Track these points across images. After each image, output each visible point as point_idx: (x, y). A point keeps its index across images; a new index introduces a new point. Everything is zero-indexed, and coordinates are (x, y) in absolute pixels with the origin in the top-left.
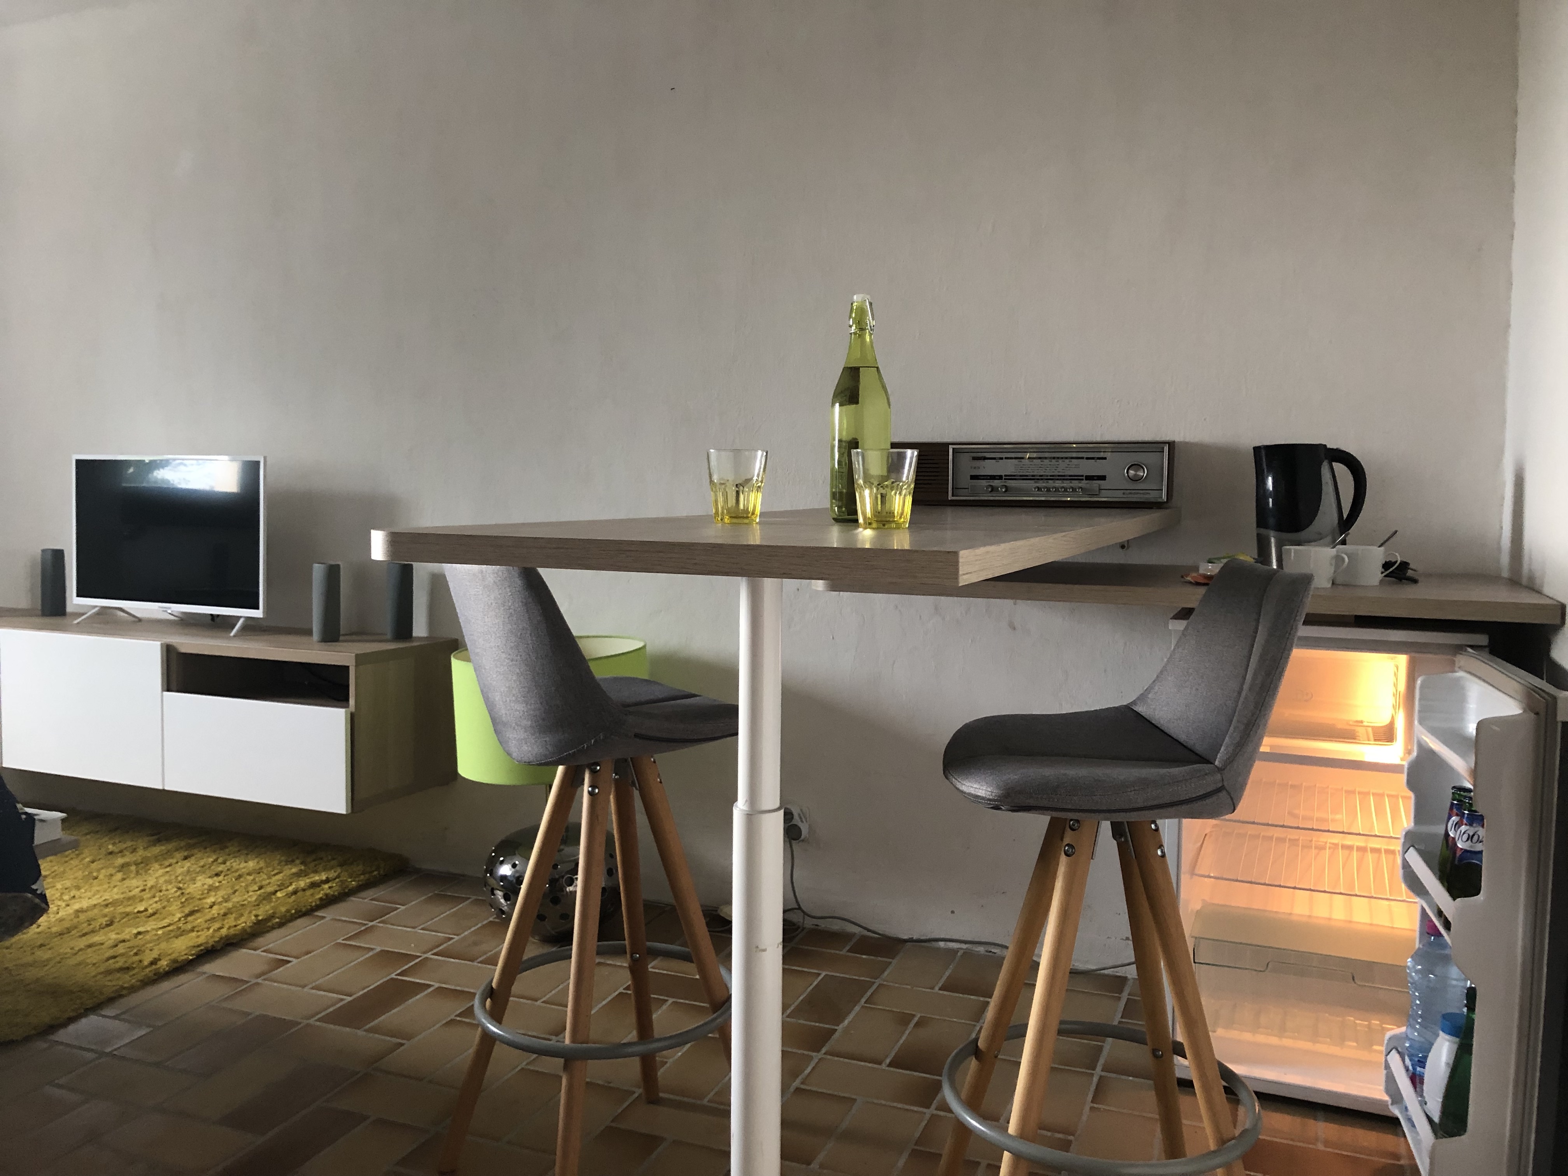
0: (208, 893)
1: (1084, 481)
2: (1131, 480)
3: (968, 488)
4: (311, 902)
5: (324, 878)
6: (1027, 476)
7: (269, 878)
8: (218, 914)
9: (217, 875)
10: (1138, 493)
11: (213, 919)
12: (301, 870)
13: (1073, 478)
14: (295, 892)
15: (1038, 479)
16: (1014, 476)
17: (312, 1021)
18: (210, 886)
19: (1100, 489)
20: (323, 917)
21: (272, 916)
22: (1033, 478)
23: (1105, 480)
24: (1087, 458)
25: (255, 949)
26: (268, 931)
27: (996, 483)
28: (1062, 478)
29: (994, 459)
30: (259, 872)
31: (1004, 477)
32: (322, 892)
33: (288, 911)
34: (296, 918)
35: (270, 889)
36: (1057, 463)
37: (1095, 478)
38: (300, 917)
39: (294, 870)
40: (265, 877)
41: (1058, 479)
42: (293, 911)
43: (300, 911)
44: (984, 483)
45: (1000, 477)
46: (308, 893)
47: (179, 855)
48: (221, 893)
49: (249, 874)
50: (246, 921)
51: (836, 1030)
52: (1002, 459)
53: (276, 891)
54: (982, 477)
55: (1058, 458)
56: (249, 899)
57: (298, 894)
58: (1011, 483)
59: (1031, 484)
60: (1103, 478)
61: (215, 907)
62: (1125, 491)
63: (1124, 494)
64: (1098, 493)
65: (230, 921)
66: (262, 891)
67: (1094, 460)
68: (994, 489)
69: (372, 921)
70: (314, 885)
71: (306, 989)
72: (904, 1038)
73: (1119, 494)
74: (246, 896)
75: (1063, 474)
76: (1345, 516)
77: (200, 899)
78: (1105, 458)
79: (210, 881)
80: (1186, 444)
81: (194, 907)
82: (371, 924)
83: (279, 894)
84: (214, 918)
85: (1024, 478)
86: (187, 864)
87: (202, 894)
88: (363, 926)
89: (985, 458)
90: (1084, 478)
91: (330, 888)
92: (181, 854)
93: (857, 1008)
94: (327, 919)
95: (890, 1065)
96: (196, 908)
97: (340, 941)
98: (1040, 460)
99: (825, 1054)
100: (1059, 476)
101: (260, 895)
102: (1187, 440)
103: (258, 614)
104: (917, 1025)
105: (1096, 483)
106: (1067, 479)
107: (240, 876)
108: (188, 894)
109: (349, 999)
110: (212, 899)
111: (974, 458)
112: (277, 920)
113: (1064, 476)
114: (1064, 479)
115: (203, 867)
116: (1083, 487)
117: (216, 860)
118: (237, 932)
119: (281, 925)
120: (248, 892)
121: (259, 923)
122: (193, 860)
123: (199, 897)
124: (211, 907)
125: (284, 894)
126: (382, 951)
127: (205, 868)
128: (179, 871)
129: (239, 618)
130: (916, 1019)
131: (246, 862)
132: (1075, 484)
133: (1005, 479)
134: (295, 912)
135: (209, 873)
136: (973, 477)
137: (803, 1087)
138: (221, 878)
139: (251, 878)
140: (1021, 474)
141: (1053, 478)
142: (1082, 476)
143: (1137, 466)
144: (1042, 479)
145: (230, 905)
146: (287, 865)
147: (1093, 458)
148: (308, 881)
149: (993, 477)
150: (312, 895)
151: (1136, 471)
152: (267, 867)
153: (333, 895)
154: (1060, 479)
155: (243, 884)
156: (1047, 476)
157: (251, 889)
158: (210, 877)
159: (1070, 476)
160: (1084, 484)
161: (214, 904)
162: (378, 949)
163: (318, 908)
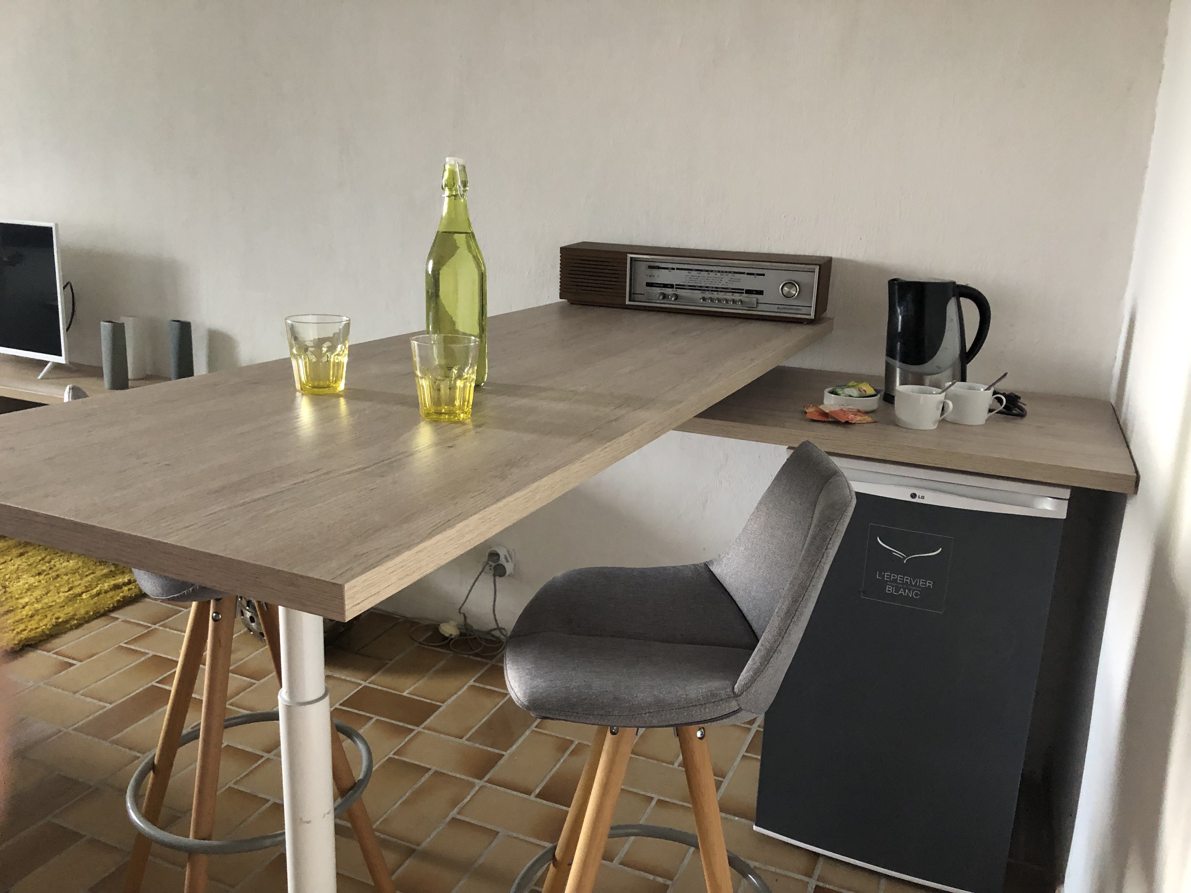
0: (26, 592)
1: (745, 295)
2: (786, 297)
3: (644, 294)
4: (109, 604)
5: (126, 580)
6: (695, 286)
7: (81, 579)
8: (27, 615)
9: (39, 574)
10: (791, 309)
11: (21, 621)
12: (111, 571)
13: (735, 291)
14: (98, 594)
15: (704, 290)
16: (684, 285)
17: (70, 730)
18: (31, 585)
19: (757, 303)
20: (117, 619)
21: (72, 618)
22: (700, 289)
23: (763, 294)
24: (748, 274)
25: (49, 651)
26: (65, 633)
27: (669, 291)
28: (725, 290)
29: (667, 268)
30: (74, 572)
31: (675, 286)
32: (121, 594)
33: (87, 613)
34: (93, 619)
35: (78, 590)
36: (722, 276)
37: (754, 292)
38: (97, 618)
39: (105, 571)
40: (78, 577)
41: (721, 291)
42: (92, 613)
43: (99, 612)
44: (658, 290)
45: (672, 286)
46: (111, 594)
47: (15, 552)
48: (37, 593)
49: (66, 574)
50: (45, 624)
51: (503, 755)
52: (673, 269)
53: (83, 593)
54: (657, 285)
55: (723, 272)
56: (58, 601)
57: (101, 596)
58: (680, 292)
59: (698, 294)
60: (761, 293)
61: (27, 607)
62: (779, 306)
63: (778, 308)
64: (755, 306)
65: (33, 624)
66: (71, 592)
67: (753, 276)
68: (665, 296)
69: (155, 624)
70: (117, 587)
71: (77, 695)
72: (558, 766)
73: (775, 308)
74: (56, 597)
75: (726, 287)
76: (967, 350)
77: (17, 599)
78: (763, 275)
79: (32, 580)
80: (841, 261)
81: (10, 607)
82: (154, 627)
83: (84, 596)
84: (23, 619)
85: (693, 288)
86: (18, 562)
87: (21, 593)
88: (146, 629)
89: (659, 268)
90: (744, 292)
91: (129, 590)
92: (17, 552)
93: (528, 733)
94: (120, 620)
95: (537, 796)
96: (11, 609)
97: (122, 644)
98: (707, 273)
99: (486, 782)
100: (723, 288)
101: (68, 597)
102: (844, 257)
103: (61, 360)
104: (573, 753)
105: (754, 297)
106: (729, 292)
107: (58, 576)
108: (10, 593)
109: (109, 706)
110: (26, 600)
111: (651, 267)
112: (76, 622)
113: (727, 288)
114: (727, 292)
115: (30, 565)
116: (742, 300)
117: (43, 559)
118: (37, 635)
119: (78, 626)
120: (59, 593)
121: (57, 625)
122: (24, 558)
123: (17, 596)
124: (24, 607)
125: (88, 596)
126: (154, 656)
127: (32, 566)
128: (11, 568)
129: (47, 362)
130: (573, 747)
131: (68, 561)
132: (737, 297)
133: (676, 288)
134: (93, 613)
135: (34, 571)
136: (649, 285)
137: (459, 817)
138: (42, 577)
139: (65, 578)
140: (689, 284)
141: (717, 290)
142: (743, 290)
143: (790, 284)
144: (708, 290)
145: (37, 606)
146: (101, 565)
147: (753, 274)
148: (113, 582)
149: (665, 286)
150: (112, 597)
151: (790, 288)
152: (83, 567)
153: (131, 597)
154: (724, 292)
155: (58, 585)
156: (712, 288)
157: (62, 590)
158: (32, 576)
159: (732, 289)
160: (744, 297)
161: (27, 604)
162: (151, 653)
163: (115, 609)
